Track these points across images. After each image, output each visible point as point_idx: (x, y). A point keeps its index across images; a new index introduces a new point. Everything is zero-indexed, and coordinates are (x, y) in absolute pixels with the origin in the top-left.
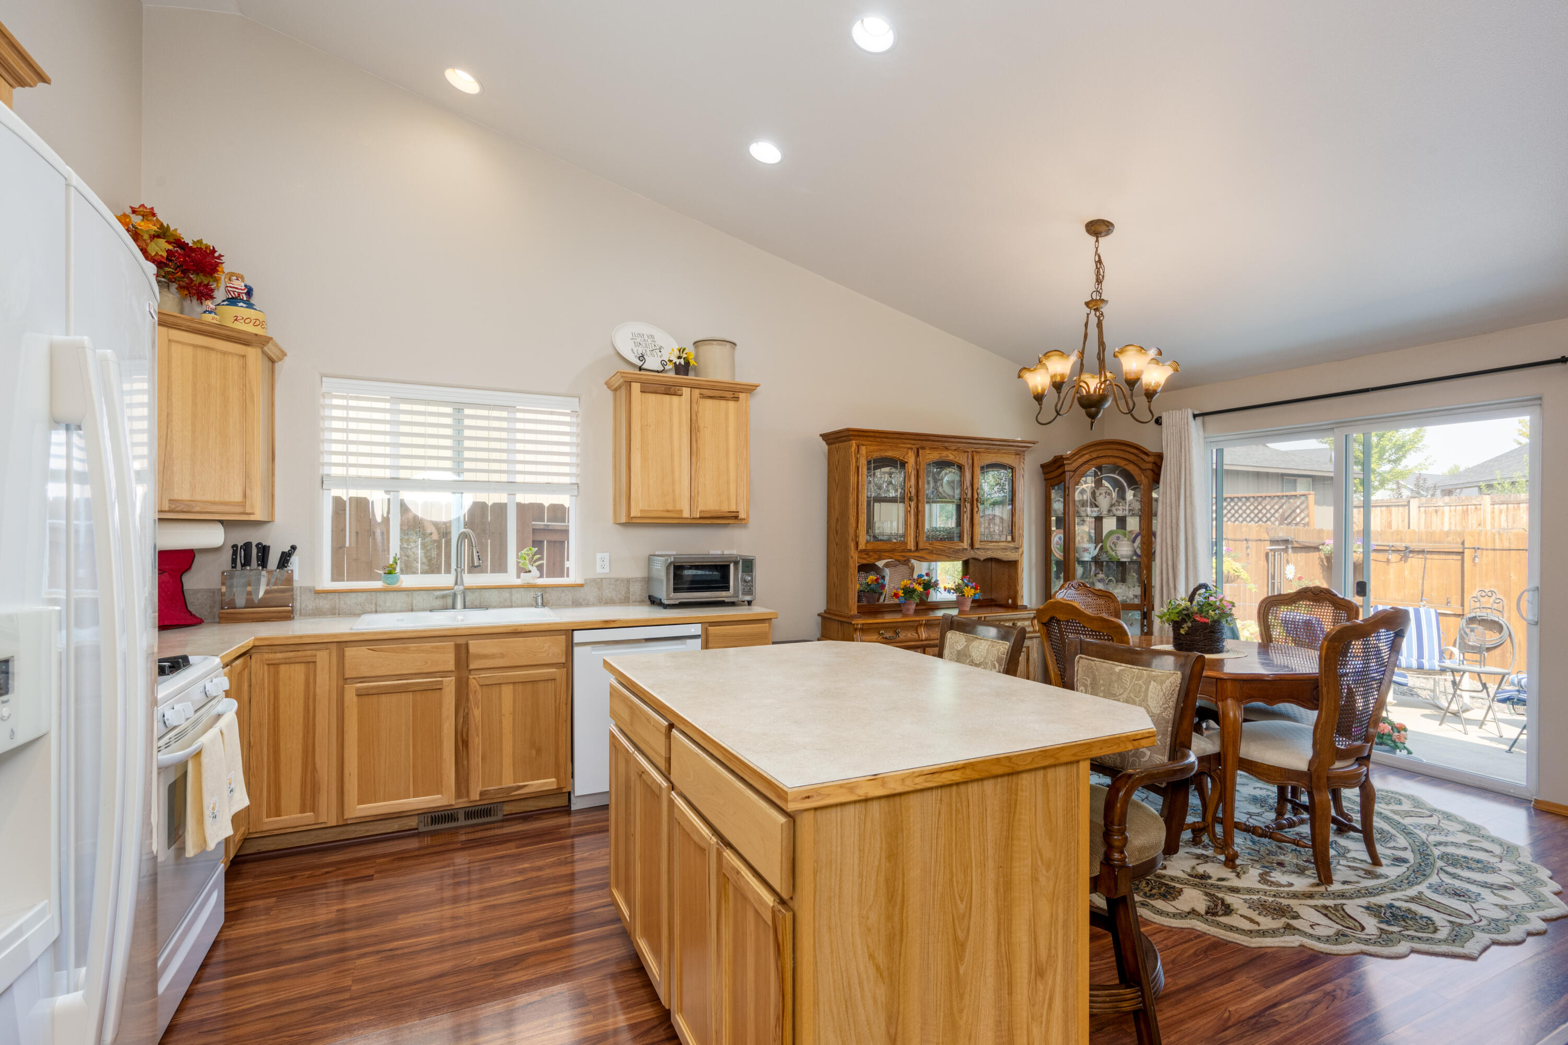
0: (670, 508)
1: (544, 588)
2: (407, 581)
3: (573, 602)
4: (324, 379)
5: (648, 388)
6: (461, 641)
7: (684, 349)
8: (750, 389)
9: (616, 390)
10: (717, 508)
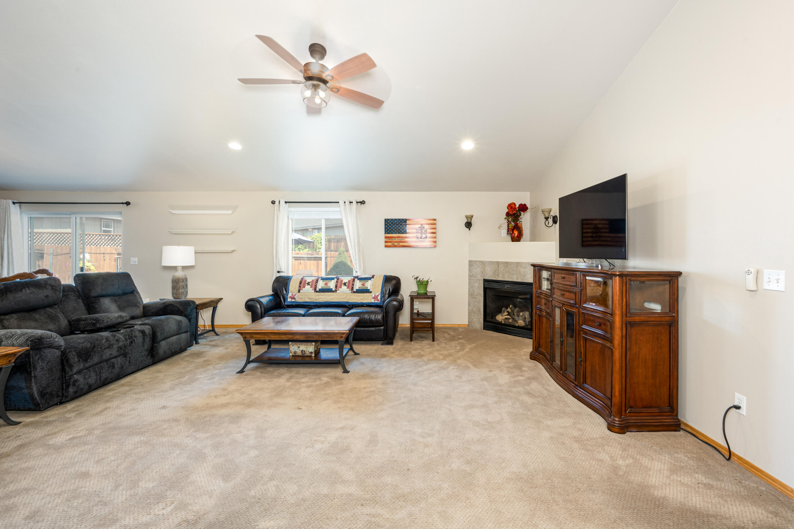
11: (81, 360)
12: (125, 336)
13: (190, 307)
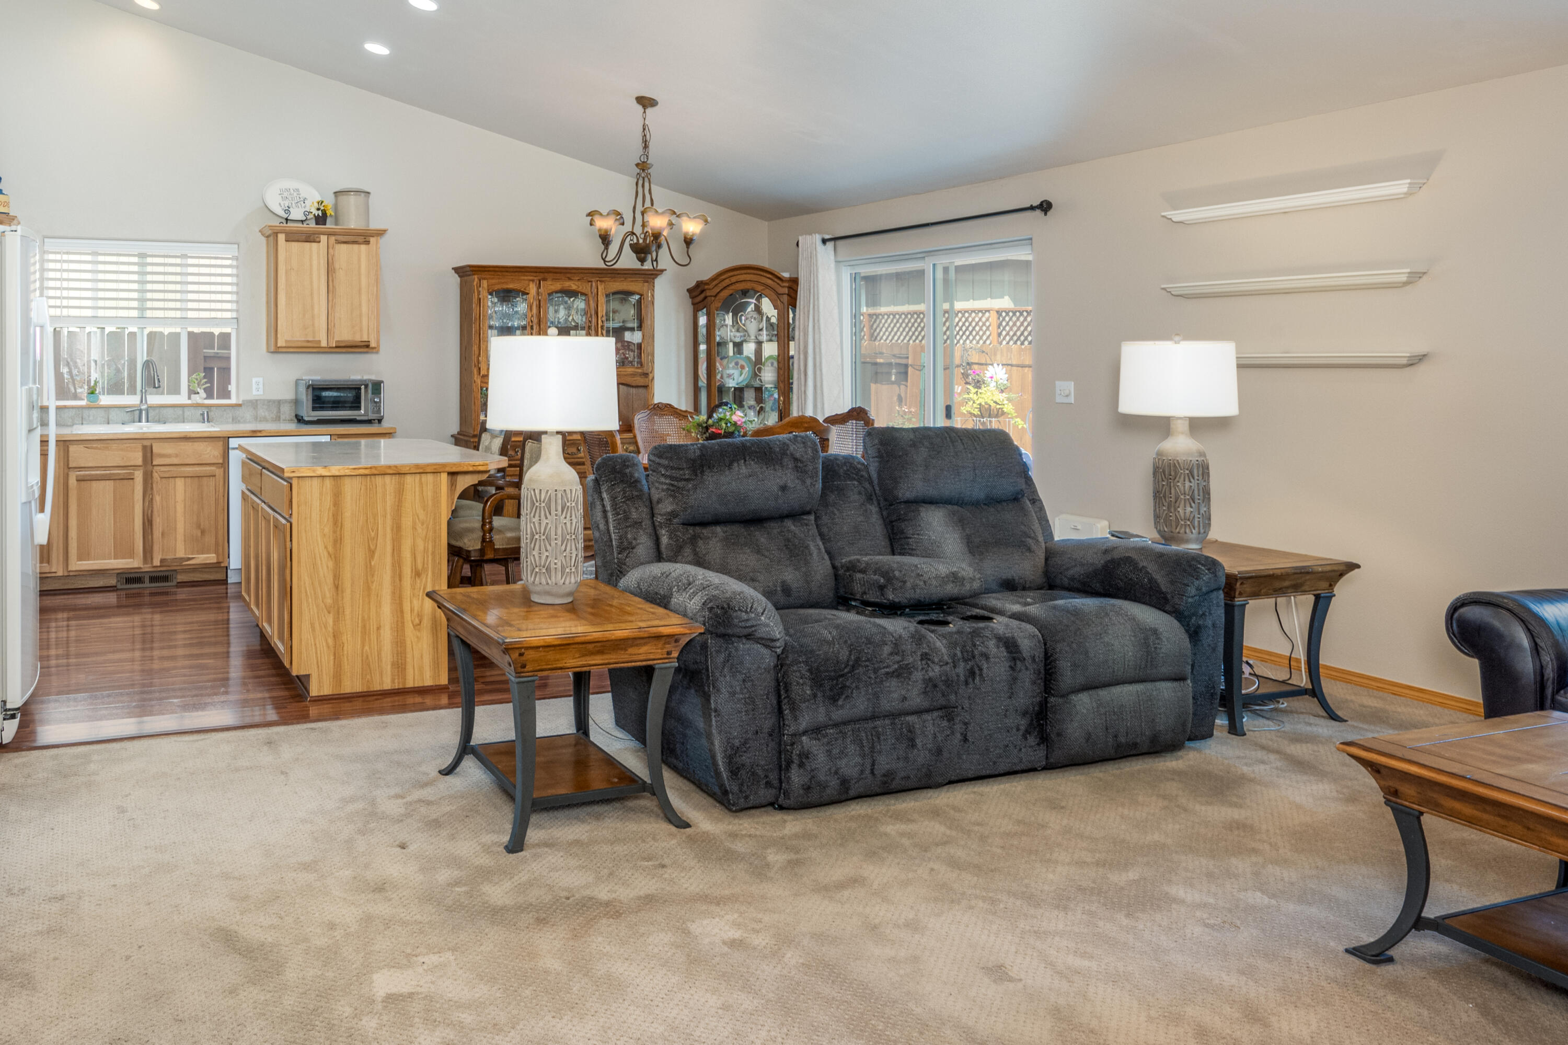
0: (311, 339)
1: (209, 407)
2: (106, 400)
3: (233, 420)
4: (46, 240)
5: (292, 237)
6: (147, 443)
7: (322, 202)
8: (380, 233)
9: (268, 237)
10: (350, 339)
11: (819, 694)
12: (952, 645)
13: (1197, 583)
